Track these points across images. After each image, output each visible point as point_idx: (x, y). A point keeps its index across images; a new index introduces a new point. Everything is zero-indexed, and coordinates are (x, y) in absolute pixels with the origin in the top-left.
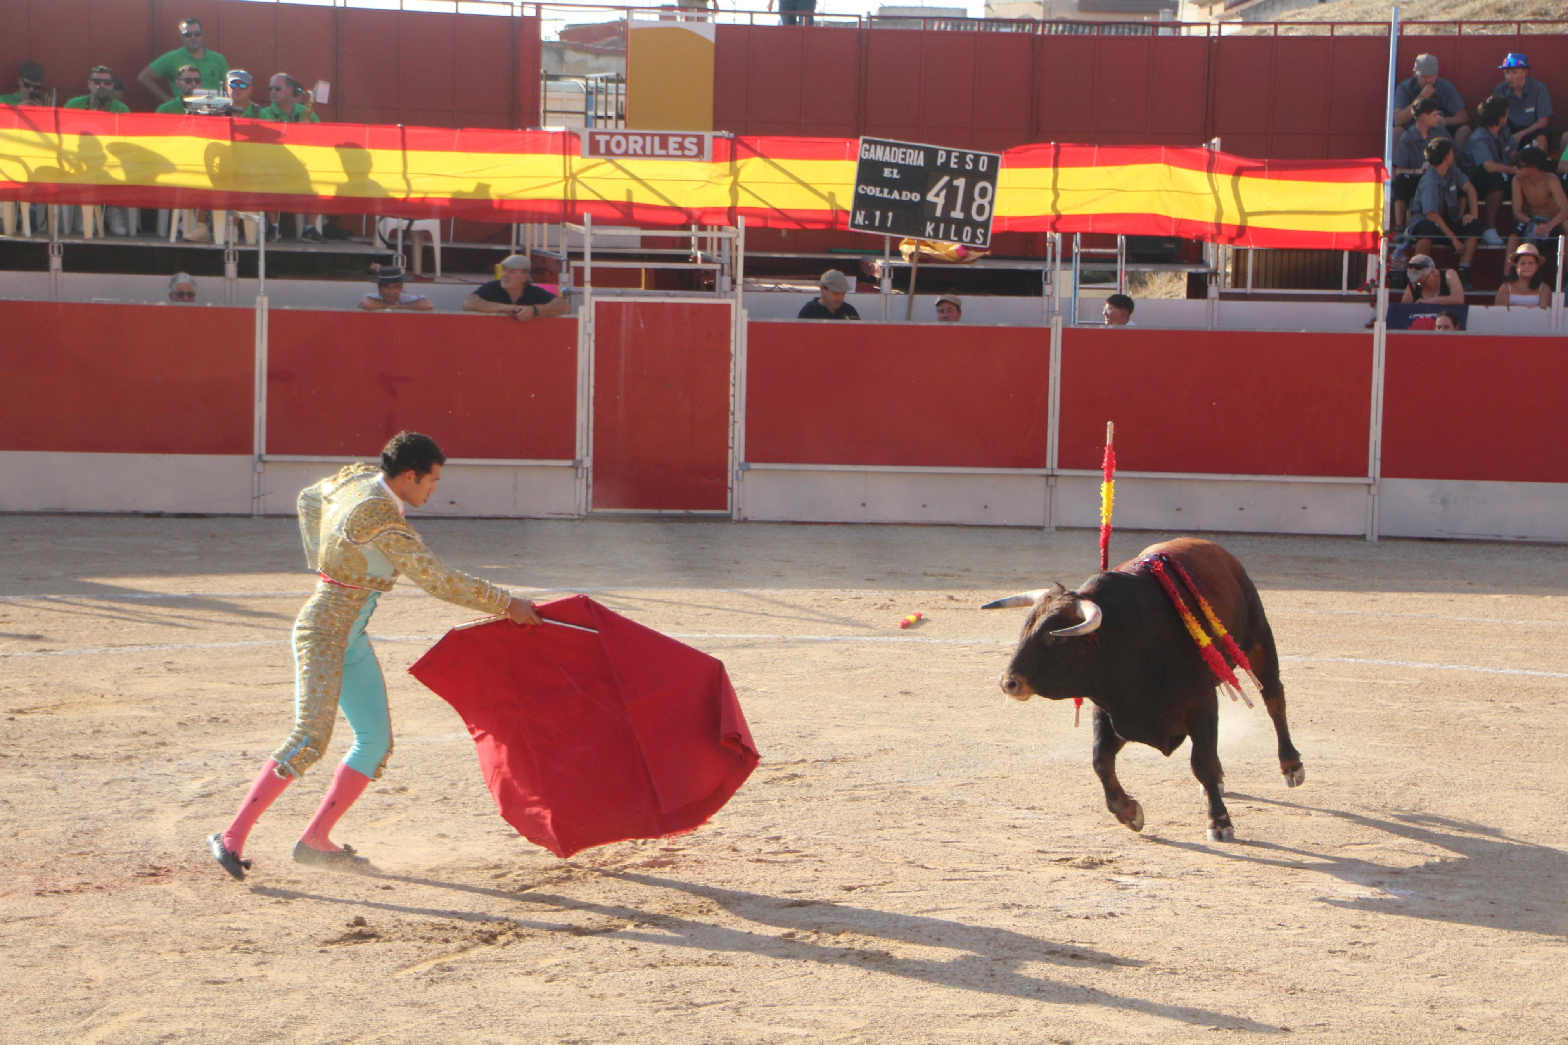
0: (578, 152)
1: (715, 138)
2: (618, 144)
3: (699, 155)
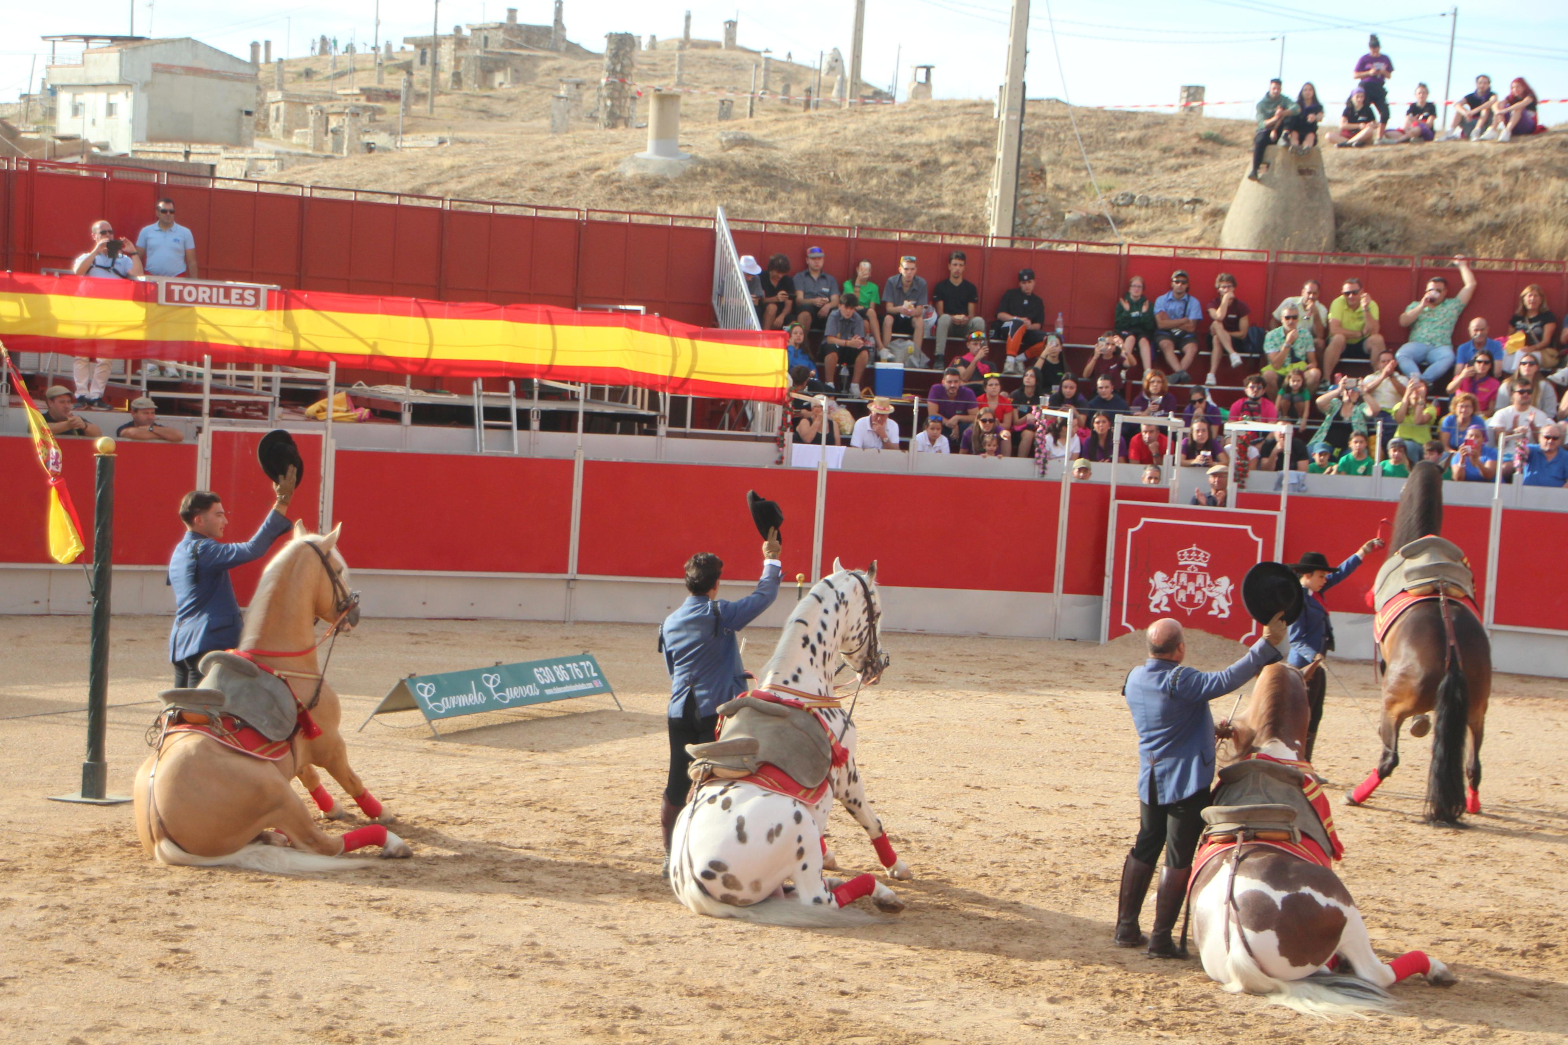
0: (155, 300)
1: (270, 291)
2: (190, 294)
3: (256, 305)
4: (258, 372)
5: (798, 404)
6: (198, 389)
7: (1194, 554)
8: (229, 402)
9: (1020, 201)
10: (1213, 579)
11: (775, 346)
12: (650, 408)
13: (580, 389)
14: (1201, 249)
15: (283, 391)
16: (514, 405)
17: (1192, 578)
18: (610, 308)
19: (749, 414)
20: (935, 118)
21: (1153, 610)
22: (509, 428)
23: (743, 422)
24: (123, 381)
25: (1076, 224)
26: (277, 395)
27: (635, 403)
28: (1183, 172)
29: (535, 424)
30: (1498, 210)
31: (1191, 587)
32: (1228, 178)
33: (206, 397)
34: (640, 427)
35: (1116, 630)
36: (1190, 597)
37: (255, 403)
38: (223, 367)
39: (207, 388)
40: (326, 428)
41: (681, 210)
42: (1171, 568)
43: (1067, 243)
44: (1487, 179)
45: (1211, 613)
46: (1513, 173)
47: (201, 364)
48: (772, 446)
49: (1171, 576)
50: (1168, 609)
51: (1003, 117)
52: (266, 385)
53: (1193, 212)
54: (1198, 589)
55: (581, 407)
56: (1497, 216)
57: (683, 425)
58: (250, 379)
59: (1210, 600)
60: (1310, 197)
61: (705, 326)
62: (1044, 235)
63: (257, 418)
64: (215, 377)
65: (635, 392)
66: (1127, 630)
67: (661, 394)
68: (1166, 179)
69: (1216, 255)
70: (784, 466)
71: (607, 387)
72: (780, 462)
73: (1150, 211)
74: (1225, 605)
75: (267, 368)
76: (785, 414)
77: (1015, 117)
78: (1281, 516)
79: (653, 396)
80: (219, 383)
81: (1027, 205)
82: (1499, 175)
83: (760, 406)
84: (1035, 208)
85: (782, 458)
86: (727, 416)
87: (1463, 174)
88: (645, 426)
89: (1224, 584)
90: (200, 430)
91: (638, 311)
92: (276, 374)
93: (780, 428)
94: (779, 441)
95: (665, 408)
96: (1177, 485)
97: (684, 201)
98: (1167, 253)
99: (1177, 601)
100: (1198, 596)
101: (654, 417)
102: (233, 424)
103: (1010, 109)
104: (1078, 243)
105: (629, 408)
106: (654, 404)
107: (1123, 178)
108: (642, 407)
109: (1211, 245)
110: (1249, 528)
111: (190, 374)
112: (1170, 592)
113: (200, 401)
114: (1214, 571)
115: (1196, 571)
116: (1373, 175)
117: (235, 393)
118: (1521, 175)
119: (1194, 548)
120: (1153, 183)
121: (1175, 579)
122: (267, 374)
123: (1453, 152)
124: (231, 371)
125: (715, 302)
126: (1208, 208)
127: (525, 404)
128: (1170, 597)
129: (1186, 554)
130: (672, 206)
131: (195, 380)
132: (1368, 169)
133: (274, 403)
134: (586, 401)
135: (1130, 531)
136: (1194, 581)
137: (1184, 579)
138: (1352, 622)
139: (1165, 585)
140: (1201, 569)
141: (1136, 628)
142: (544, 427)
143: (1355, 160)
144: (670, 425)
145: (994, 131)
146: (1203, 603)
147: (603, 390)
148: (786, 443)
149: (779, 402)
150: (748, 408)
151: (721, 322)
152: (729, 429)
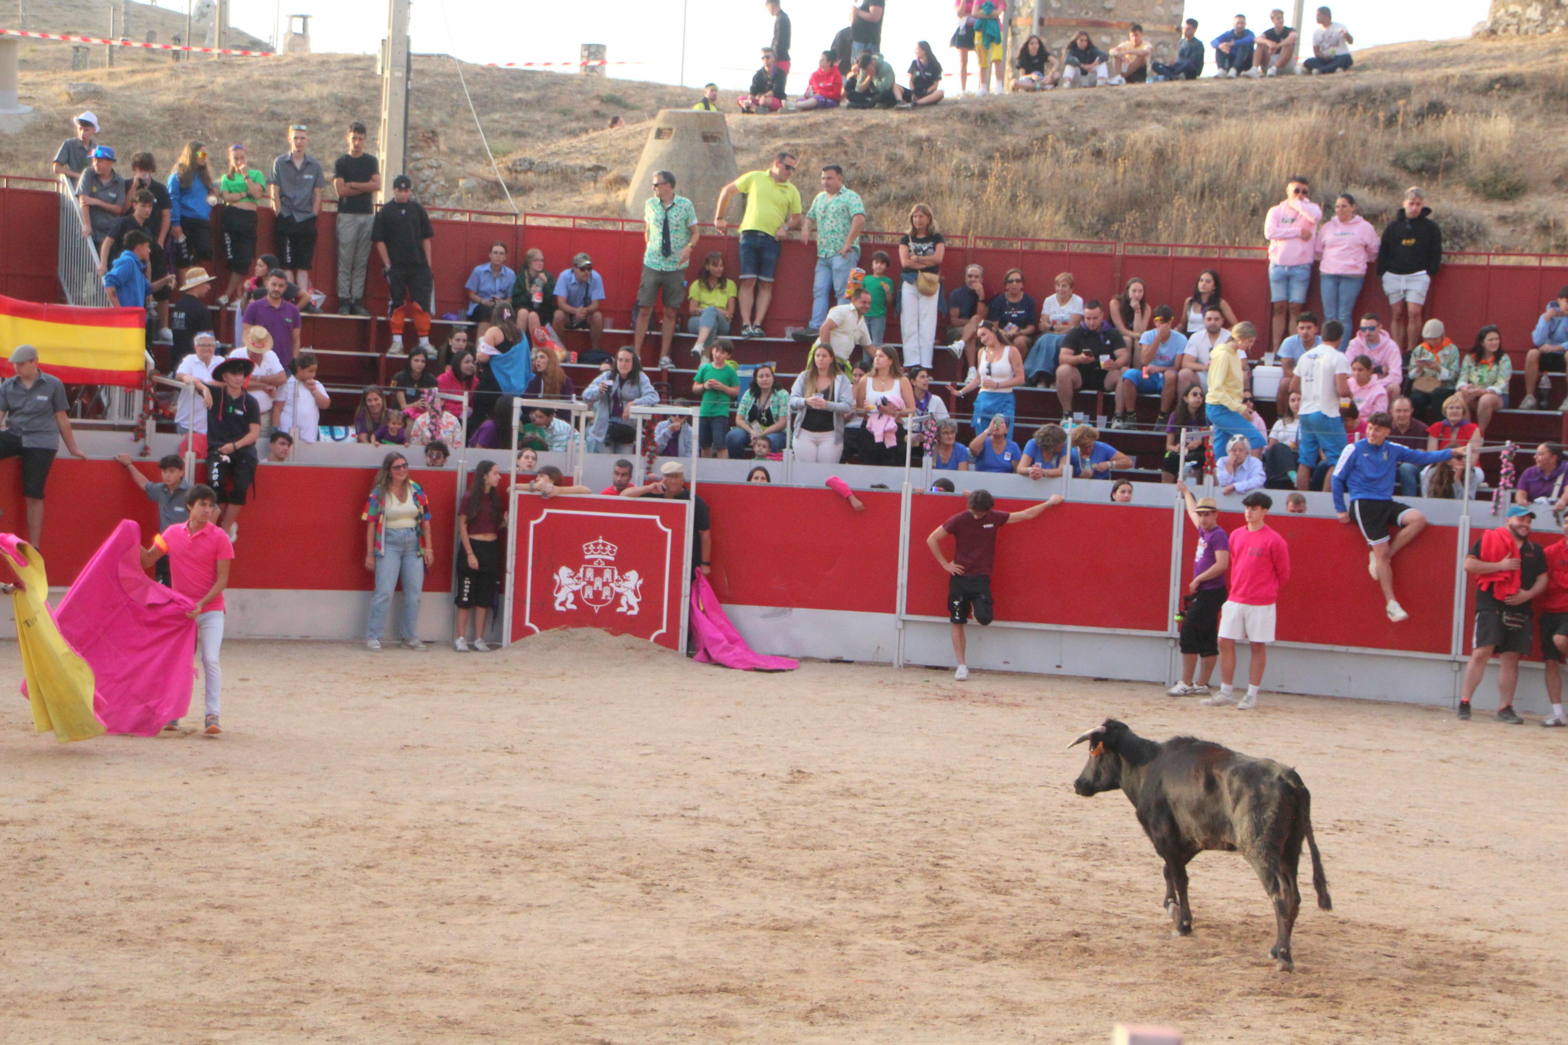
5: (161, 387)
7: (600, 547)
9: (411, 166)
10: (621, 574)
11: (131, 325)
14: (605, 219)
17: (599, 572)
19: (105, 400)
20: (313, 73)
21: (558, 608)
23: (98, 410)
25: (470, 191)
28: (584, 137)
30: (904, 181)
31: (598, 583)
32: (632, 144)
35: (520, 632)
36: (597, 594)
41: (24, 170)
42: (576, 562)
43: (463, 212)
44: (892, 149)
45: (619, 610)
46: (918, 143)
48: (131, 435)
49: (576, 571)
50: (574, 607)
51: (387, 74)
53: (595, 181)
54: (605, 584)
56: (903, 188)
59: (618, 596)
60: (716, 166)
62: (438, 202)
66: (530, 631)
68: (564, 143)
69: (619, 226)
70: (148, 459)
72: (142, 453)
73: (550, 178)
74: (634, 601)
76: (146, 400)
77: (400, 74)
78: (690, 506)
81: (419, 170)
82: (904, 146)
83: (118, 393)
84: (427, 172)
85: (146, 448)
86: (80, 402)
87: (868, 143)
89: (633, 578)
93: (141, 416)
94: (139, 432)
96: (581, 473)
97: (26, 161)
98: (568, 224)
99: (584, 597)
100: (606, 592)
103: (393, 66)
104: (470, 212)
107: (521, 141)
109: (615, 216)
110: (657, 518)
112: (576, 588)
114: (622, 565)
115: (603, 565)
116: (779, 143)
118: (925, 145)
119: (601, 541)
120: (553, 148)
121: (581, 575)
123: (858, 121)
125: (61, 273)
126: (611, 176)
128: (576, 593)
129: (592, 547)
130: (13, 166)
132: (775, 137)
135: (533, 523)
136: (602, 576)
137: (590, 573)
138: (764, 616)
139: (570, 581)
140: (608, 562)
141: (541, 629)
143: (761, 127)
145: (378, 88)
146: (610, 599)
148: (148, 432)
149: (139, 386)
150: (102, 393)
151: (69, 297)
152: (83, 417)
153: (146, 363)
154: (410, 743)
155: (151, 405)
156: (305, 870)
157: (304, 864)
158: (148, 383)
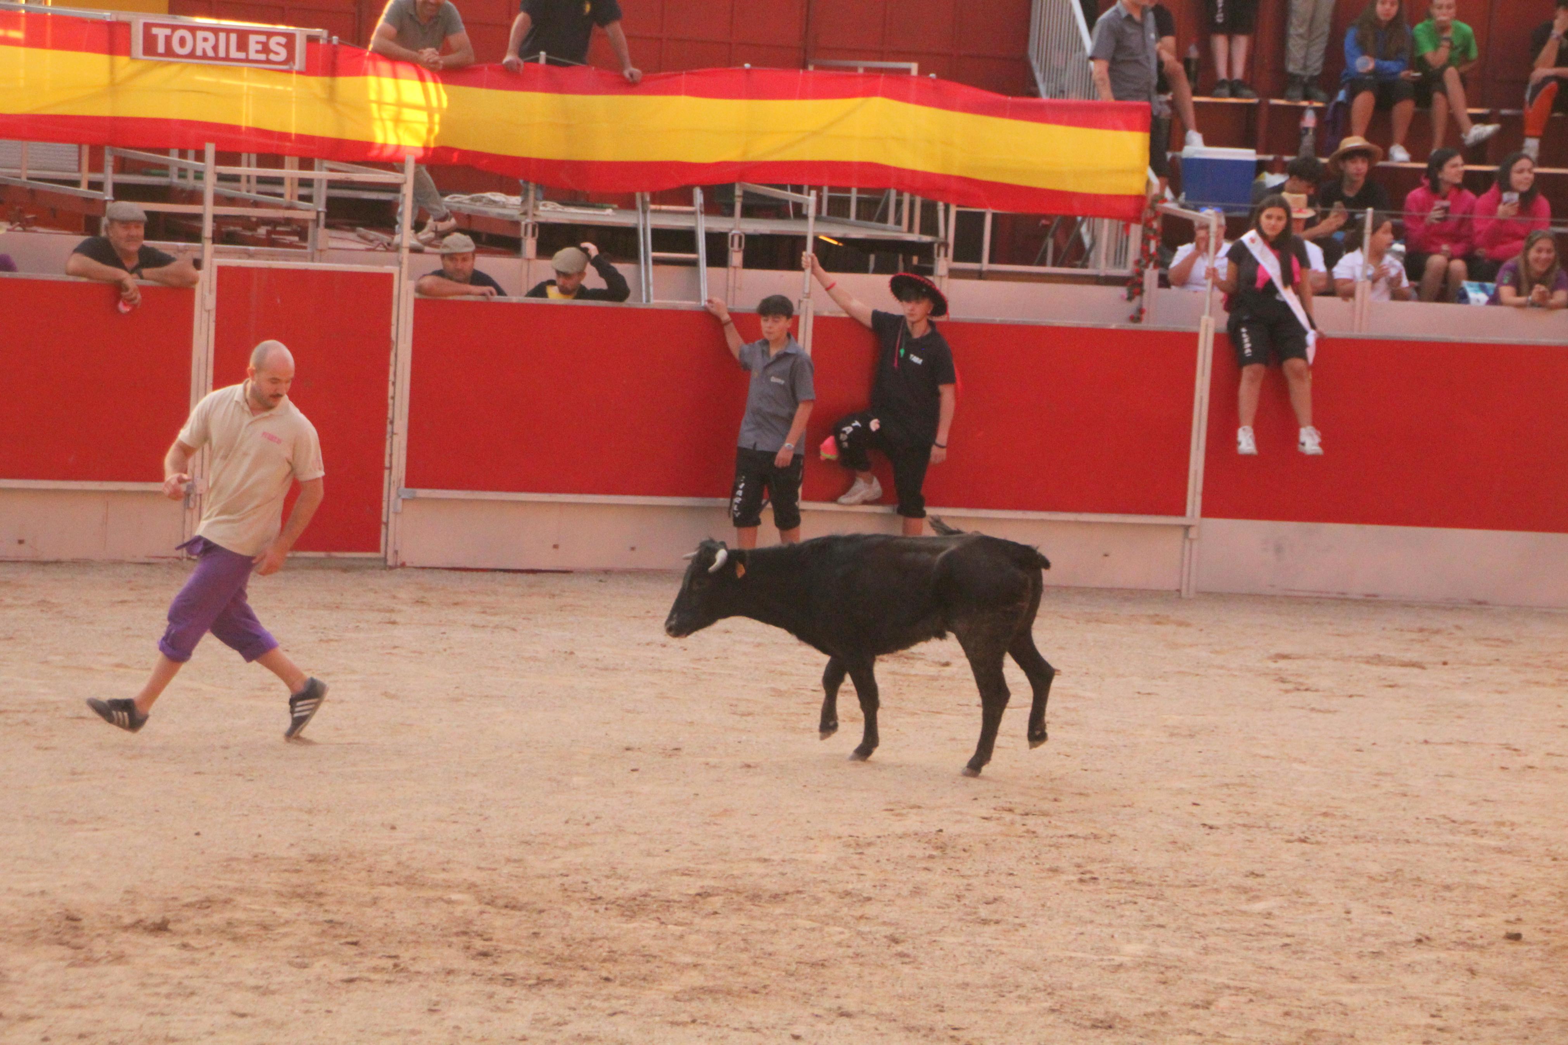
0: (127, 51)
1: (311, 38)
4: (290, 172)
6: (195, 197)
8: (248, 218)
11: (1130, 127)
12: (923, 231)
13: (810, 200)
15: (331, 202)
16: (703, 225)
18: (861, 66)
19: (1087, 240)
22: (694, 263)
23: (1076, 253)
24: (75, 183)
26: (322, 208)
27: (898, 222)
29: (736, 257)
33: (209, 210)
34: (907, 261)
37: (288, 221)
38: (237, 163)
39: (209, 197)
40: (400, 263)
47: (200, 156)
48: (1122, 291)
52: (304, 191)
55: (810, 229)
57: (978, 260)
58: (279, 181)
61: (1015, 94)
63: (291, 245)
64: (221, 178)
65: (899, 204)
67: (941, 206)
70: (1144, 325)
71: (854, 195)
72: (1137, 317)
75: (306, 163)
76: (1145, 240)
79: (929, 211)
80: (228, 190)
83: (1106, 228)
85: (1141, 311)
86: (1050, 243)
88: (915, 260)
90: (197, 264)
91: (908, 71)
92: (320, 174)
93: (1138, 262)
94: (1134, 286)
95: (947, 228)
101: (930, 245)
102: (250, 256)
105: (888, 231)
106: (929, 226)
108: (910, 229)
111: (182, 173)
113: (199, 217)
117: (256, 204)
122: (306, 174)
124: (248, 170)
125: (1032, 52)
127: (719, 224)
131: (190, 183)
133: (317, 221)
134: (818, 218)
142: (749, 263)
144: (956, 259)
147: (848, 201)
148: (1146, 286)
149: (1138, 220)
150: (1084, 229)
151: (1042, 88)
152: (1054, 264)
153: (1148, 183)
154: (1536, 763)
155: (1153, 246)
156: (1377, 944)
157: (1377, 935)
158: (1148, 213)
